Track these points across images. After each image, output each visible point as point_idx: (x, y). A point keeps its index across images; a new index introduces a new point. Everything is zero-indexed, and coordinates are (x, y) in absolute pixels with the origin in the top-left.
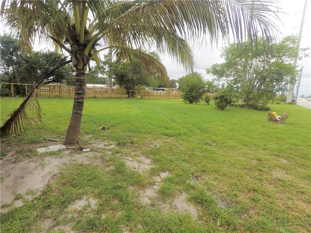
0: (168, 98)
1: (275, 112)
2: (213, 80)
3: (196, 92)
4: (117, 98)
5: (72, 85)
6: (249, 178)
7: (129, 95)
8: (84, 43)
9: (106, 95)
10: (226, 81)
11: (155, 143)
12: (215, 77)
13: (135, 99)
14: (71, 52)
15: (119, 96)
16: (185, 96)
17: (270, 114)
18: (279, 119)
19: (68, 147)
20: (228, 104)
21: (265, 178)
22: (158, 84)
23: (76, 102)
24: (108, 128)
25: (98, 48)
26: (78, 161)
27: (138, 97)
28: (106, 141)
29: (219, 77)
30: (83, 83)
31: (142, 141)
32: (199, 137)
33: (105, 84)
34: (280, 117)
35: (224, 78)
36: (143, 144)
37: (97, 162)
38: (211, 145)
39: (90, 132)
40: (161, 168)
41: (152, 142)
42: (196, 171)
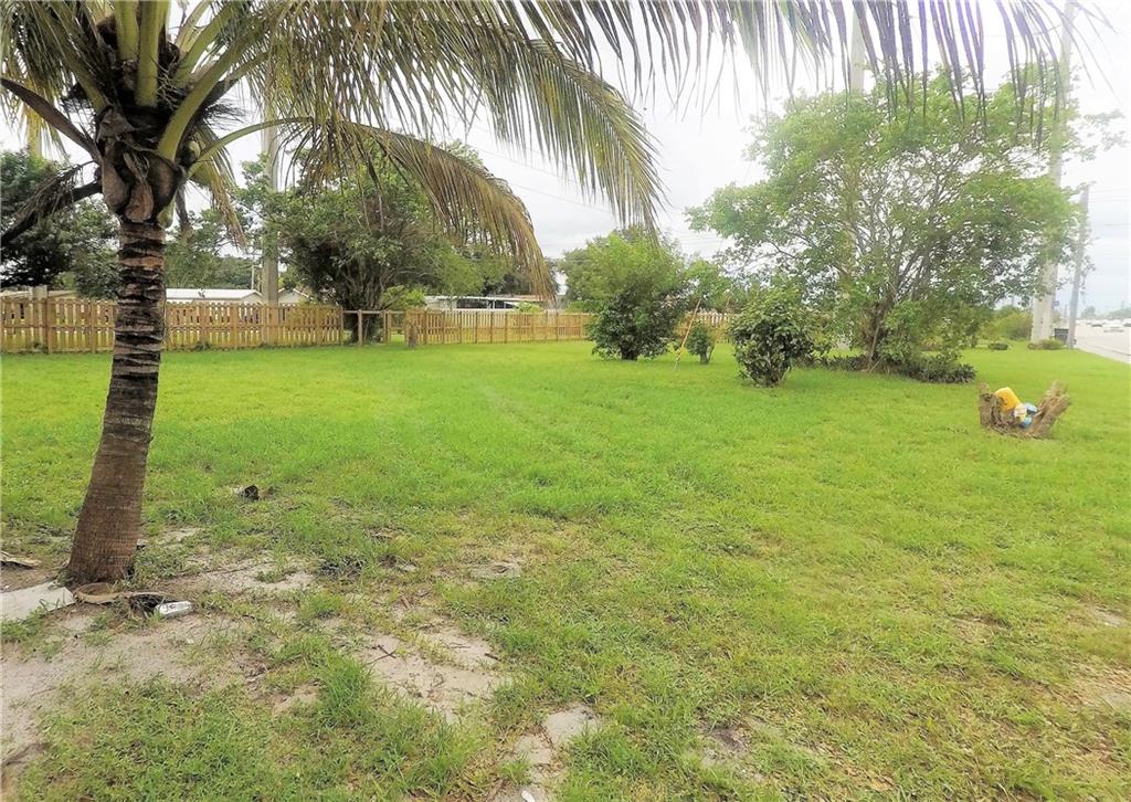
0: (525, 337)
1: (1008, 389)
2: (723, 257)
3: (650, 312)
4: (304, 346)
5: (99, 295)
6: (972, 719)
7: (355, 330)
8: (160, 104)
9: (254, 336)
10: (774, 258)
11: (500, 554)
12: (731, 242)
13: (382, 348)
14: (95, 146)
15: (312, 337)
16: (602, 331)
17: (987, 399)
18: (1029, 420)
19: (82, 595)
20: (795, 356)
21: (1050, 719)
22: (480, 282)
23: (123, 377)
24: (271, 491)
25: (219, 127)
26: (133, 673)
27: (396, 337)
28: (267, 556)
29: (746, 242)
30: (153, 287)
31: (433, 549)
32: (694, 516)
33: (249, 288)
34: (1033, 408)
35: (767, 247)
36: (440, 563)
37: (228, 675)
38: (755, 555)
39: (189, 514)
40: (541, 689)
41: (485, 551)
42: (717, 697)
